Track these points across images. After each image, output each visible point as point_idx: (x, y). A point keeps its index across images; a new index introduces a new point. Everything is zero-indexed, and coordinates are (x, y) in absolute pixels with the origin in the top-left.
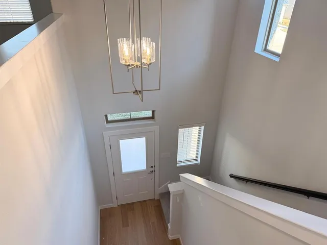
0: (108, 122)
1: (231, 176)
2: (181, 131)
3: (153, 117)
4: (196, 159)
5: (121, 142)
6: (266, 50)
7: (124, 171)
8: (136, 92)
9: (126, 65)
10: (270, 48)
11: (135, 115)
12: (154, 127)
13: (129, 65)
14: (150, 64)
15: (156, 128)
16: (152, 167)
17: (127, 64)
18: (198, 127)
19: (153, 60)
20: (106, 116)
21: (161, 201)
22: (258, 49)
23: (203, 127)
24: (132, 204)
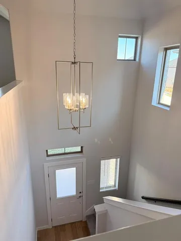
0: (48, 156)
1: (143, 198)
2: (102, 162)
3: (81, 152)
4: (115, 186)
5: (57, 171)
6: (159, 103)
7: (58, 196)
8: (74, 128)
9: (68, 109)
10: (162, 102)
11: (68, 150)
12: (82, 159)
13: (71, 110)
14: (85, 108)
15: (84, 160)
16: (80, 193)
17: (70, 109)
18: (115, 159)
19: (87, 106)
20: (47, 151)
21: (88, 221)
22: (154, 103)
23: (119, 159)
24: (64, 225)
